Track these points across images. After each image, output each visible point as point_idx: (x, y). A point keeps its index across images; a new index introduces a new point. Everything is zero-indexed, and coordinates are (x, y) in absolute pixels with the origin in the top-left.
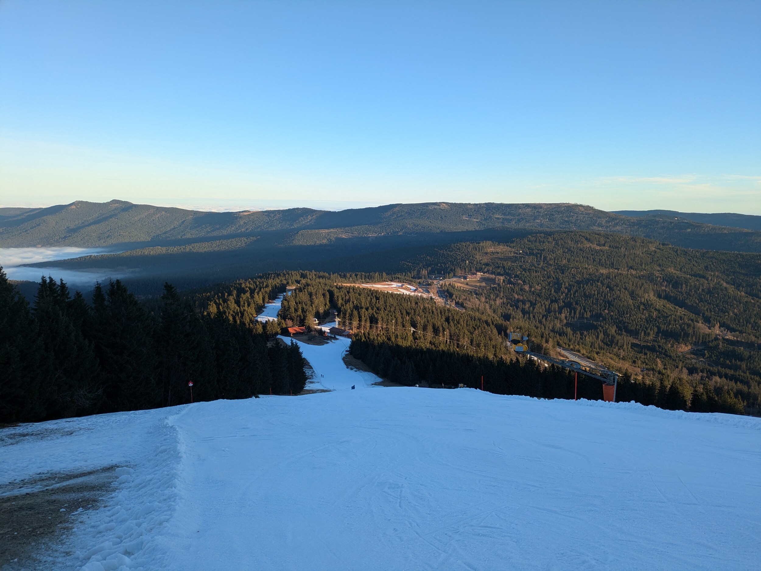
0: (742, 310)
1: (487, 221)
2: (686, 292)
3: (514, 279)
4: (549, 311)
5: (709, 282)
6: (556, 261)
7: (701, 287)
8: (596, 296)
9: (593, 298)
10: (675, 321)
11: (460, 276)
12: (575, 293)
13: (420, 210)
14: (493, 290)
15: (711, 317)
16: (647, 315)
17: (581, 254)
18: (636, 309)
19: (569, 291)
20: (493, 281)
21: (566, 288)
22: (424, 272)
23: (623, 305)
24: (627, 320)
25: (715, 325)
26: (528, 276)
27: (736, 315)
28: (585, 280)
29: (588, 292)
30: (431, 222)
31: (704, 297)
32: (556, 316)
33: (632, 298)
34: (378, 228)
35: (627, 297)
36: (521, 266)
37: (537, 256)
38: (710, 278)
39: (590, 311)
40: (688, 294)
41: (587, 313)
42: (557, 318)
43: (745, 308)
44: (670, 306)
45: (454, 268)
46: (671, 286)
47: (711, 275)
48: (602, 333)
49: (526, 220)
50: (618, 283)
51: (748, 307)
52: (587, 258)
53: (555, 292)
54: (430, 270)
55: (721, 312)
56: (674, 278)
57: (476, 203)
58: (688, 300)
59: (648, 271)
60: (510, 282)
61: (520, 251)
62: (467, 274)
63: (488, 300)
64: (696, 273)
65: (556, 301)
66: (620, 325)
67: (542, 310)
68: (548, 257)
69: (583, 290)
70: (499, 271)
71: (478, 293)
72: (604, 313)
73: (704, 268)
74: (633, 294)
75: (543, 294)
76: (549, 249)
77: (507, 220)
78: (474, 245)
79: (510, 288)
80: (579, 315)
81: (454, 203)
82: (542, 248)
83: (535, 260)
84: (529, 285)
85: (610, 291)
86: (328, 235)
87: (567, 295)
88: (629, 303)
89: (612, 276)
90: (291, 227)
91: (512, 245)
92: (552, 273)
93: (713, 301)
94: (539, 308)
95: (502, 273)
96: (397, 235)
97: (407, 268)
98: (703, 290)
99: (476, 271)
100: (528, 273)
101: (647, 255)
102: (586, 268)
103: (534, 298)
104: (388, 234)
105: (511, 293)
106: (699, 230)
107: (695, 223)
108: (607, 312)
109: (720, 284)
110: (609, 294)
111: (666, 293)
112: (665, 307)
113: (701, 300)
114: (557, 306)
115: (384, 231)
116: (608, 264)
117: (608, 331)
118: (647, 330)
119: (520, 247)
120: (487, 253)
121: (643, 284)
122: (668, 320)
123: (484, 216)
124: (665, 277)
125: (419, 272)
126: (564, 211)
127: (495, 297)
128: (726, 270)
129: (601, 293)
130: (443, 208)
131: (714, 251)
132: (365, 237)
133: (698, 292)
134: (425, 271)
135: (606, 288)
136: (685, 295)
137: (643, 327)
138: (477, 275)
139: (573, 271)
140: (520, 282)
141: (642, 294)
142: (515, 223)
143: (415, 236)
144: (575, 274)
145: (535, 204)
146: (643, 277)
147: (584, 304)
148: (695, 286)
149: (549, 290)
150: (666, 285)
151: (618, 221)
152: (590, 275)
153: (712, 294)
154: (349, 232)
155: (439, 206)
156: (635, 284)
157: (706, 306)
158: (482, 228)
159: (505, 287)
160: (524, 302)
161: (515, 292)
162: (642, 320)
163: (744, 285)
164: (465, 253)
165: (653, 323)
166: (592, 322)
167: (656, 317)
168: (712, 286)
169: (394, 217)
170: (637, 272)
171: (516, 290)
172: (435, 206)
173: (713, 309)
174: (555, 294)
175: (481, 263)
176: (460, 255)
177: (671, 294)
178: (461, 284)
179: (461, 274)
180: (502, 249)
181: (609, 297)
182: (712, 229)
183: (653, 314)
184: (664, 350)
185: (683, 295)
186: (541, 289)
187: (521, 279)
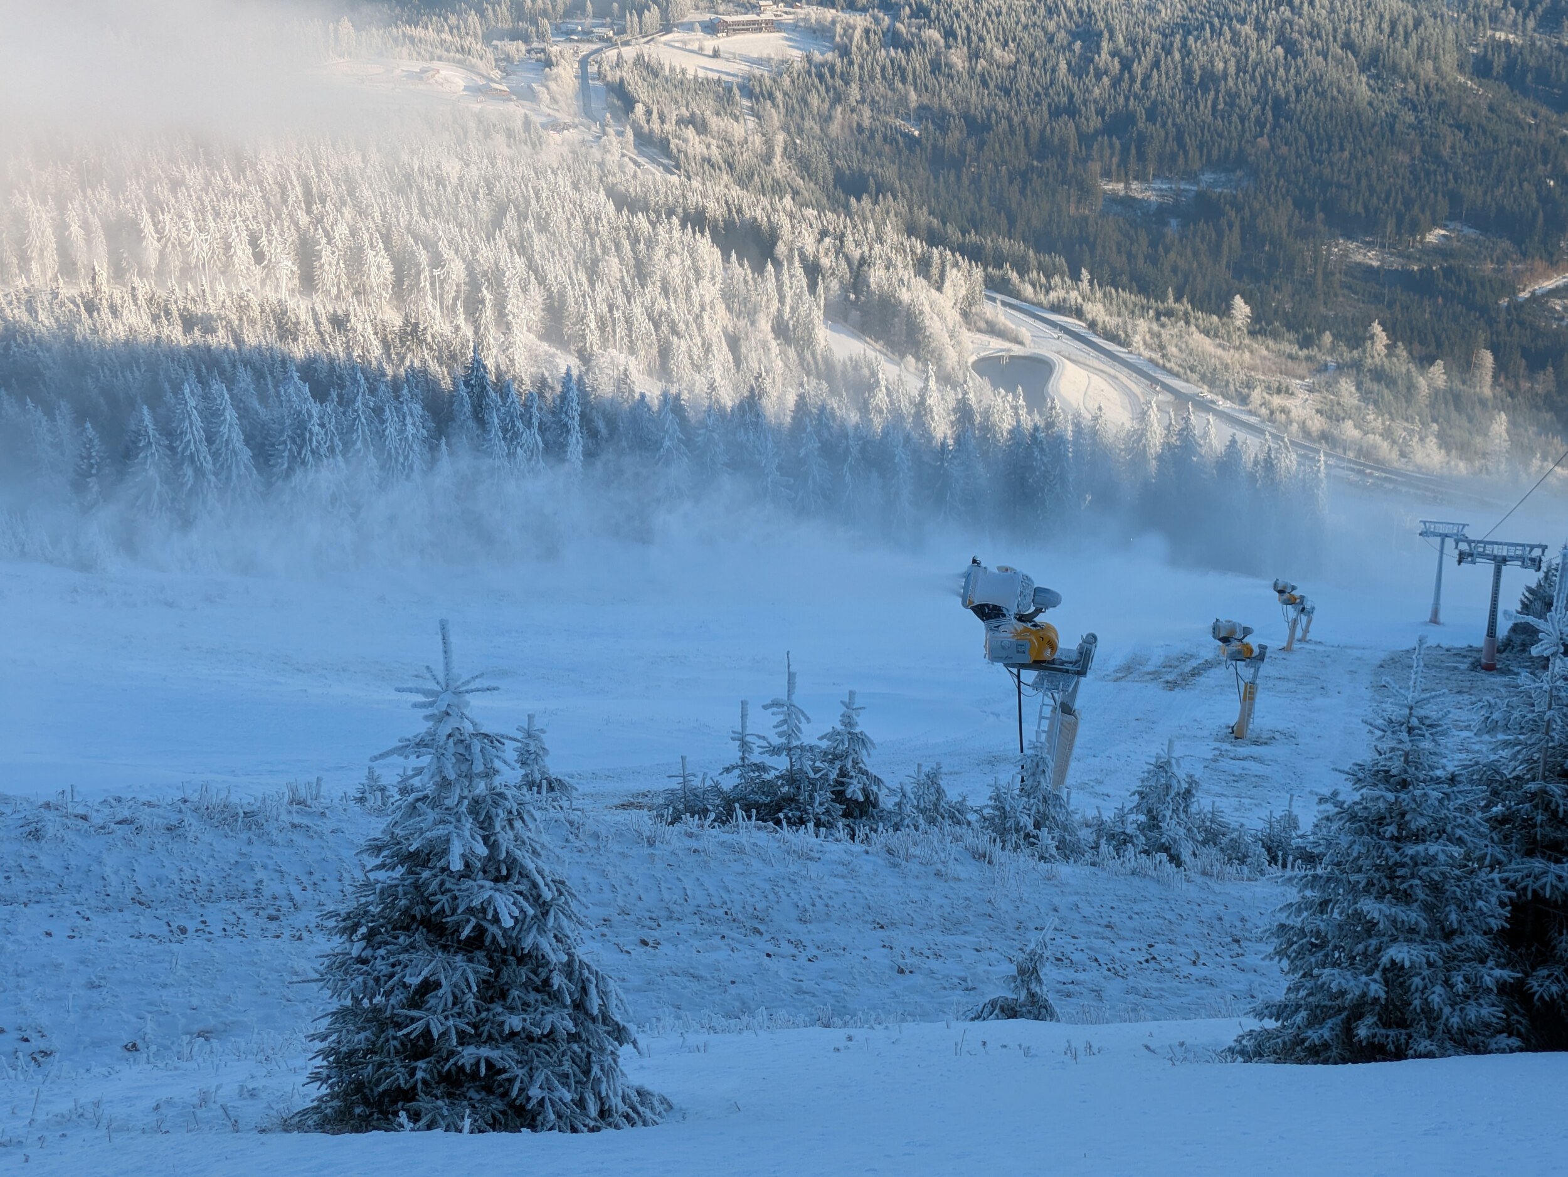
3: (909, 26)
8: (1231, 82)
9: (1217, 92)
11: (693, 22)
12: (1147, 75)
14: (821, 75)
16: (1418, 150)
19: (1127, 64)
20: (825, 34)
21: (1114, 53)
23: (1333, 112)
24: (1337, 174)
29: (1201, 66)
35: (1350, 77)
53: (1070, 70)
60: (894, 39)
65: (1072, 109)
66: (1308, 194)
69: (1183, 59)
71: (758, 89)
72: (1253, 151)
74: (1376, 66)
75: (1021, 84)
79: (889, 62)
84: (969, 47)
85: (1285, 57)
87: (1116, 81)
103: (984, 100)
105: (891, 82)
108: (1267, 145)
110: (1281, 71)
111: (1508, 54)
112: (1496, 110)
114: (1072, 131)
117: (1260, 220)
118: (1408, 208)
129: (1249, 68)
135: (1273, 47)
137: (1396, 198)
138: (759, 14)
140: (932, 34)
141: (1410, 64)
149: (1048, 66)
159: (871, 58)
161: (910, 79)
167: (1453, 153)
171: (915, 69)
174: (1068, 81)
178: (690, 57)
181: (1279, 83)
184: (1464, 283)
186: (1018, 61)
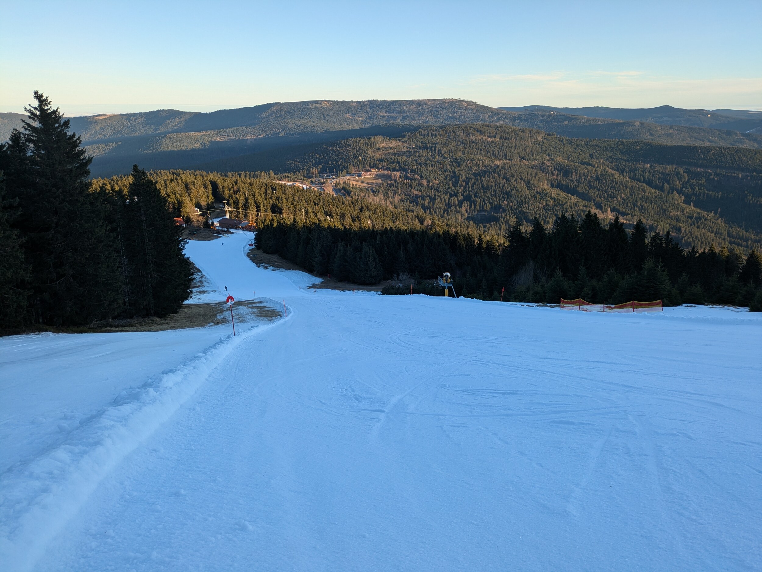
0: (628, 194)
1: (372, 119)
2: (576, 180)
3: (411, 175)
4: (449, 205)
5: (596, 169)
6: (451, 154)
7: (590, 175)
8: (494, 188)
9: (491, 190)
10: (571, 208)
11: (354, 174)
12: (473, 186)
13: (300, 109)
14: (391, 187)
15: (602, 203)
16: (544, 204)
17: (474, 146)
18: (533, 199)
19: (467, 184)
20: (389, 177)
21: (463, 181)
22: (315, 171)
23: (521, 195)
24: (526, 210)
25: (607, 210)
26: (424, 170)
27: (623, 199)
28: (482, 172)
29: (486, 184)
30: (313, 122)
31: (593, 184)
32: (457, 210)
33: (528, 188)
34: (256, 129)
35: (523, 187)
36: (416, 161)
37: (431, 150)
38: (596, 166)
39: (490, 203)
40: (579, 182)
41: (486, 205)
42: (458, 212)
43: (631, 193)
44: (562, 194)
45: (346, 165)
46: (562, 174)
47: (597, 163)
48: (504, 224)
49: (411, 118)
50: (514, 173)
51: (633, 191)
52: (481, 150)
53: (453, 185)
54: (320, 169)
55: (610, 197)
56: (564, 167)
57: (359, 100)
58: (579, 188)
59: (539, 161)
60: (407, 178)
61: (413, 145)
62: (361, 171)
63: (386, 197)
64: (582, 161)
65: (455, 195)
66: (520, 215)
67: (442, 205)
68: (442, 150)
69: (481, 182)
70: (394, 166)
71: (375, 190)
72: (503, 205)
73: (589, 156)
74: (529, 184)
75: (441, 189)
76: (442, 143)
77: (391, 117)
78: (365, 140)
79: (407, 183)
80: (479, 208)
81: (336, 100)
82: (435, 142)
83: (430, 153)
84: (427, 179)
85: (507, 182)
86: (201, 138)
87: (465, 188)
88: (526, 193)
89: (507, 166)
90: (157, 132)
91: (404, 139)
92: (448, 166)
93: (602, 187)
94: (439, 203)
95: (397, 168)
96: (278, 136)
97: (295, 168)
98: (592, 177)
99: (371, 168)
100: (424, 168)
101: (536, 145)
102: (481, 160)
103: (433, 193)
104: (268, 135)
105: (409, 189)
106: (575, 123)
107: (571, 115)
108: (507, 203)
109: (606, 170)
110: (506, 185)
111: (558, 181)
112: (559, 195)
113: (591, 187)
114: (456, 200)
115: (263, 132)
116: (502, 155)
117: (510, 222)
118: (546, 218)
119: (412, 141)
120: (380, 148)
121: (536, 174)
122: (565, 208)
123: (368, 114)
124: (555, 166)
125: (308, 171)
126: (448, 107)
127: (393, 194)
128: (609, 157)
129: (498, 185)
130: (325, 106)
131: (597, 139)
132: (242, 140)
133: (588, 179)
134: (315, 169)
135: (503, 179)
136: (576, 183)
137: (542, 216)
138: (371, 172)
139: (469, 163)
140: (417, 176)
141: (537, 184)
142: (401, 120)
143: (298, 136)
144: (471, 167)
145: (419, 100)
146: (535, 167)
147: (483, 197)
148: (584, 173)
149: (447, 184)
150: (558, 174)
151: (500, 115)
152: (485, 166)
153: (600, 181)
154: (224, 134)
155: (321, 104)
156: (529, 174)
157: (596, 193)
158: (367, 126)
159: (403, 182)
160: (423, 198)
161: (413, 188)
162: (540, 209)
163: (628, 171)
164: (357, 149)
165: (551, 212)
166: (493, 214)
167: (553, 205)
168: (599, 173)
169: (273, 118)
170: (529, 162)
171: (414, 185)
172: (316, 104)
173: (602, 195)
174: (453, 188)
175: (374, 159)
176: (351, 151)
177: (563, 182)
178: (356, 182)
179: (355, 171)
180: (393, 144)
181: (506, 188)
182: (587, 120)
183: (550, 202)
185: (574, 183)
186: (439, 183)
187: (417, 173)
